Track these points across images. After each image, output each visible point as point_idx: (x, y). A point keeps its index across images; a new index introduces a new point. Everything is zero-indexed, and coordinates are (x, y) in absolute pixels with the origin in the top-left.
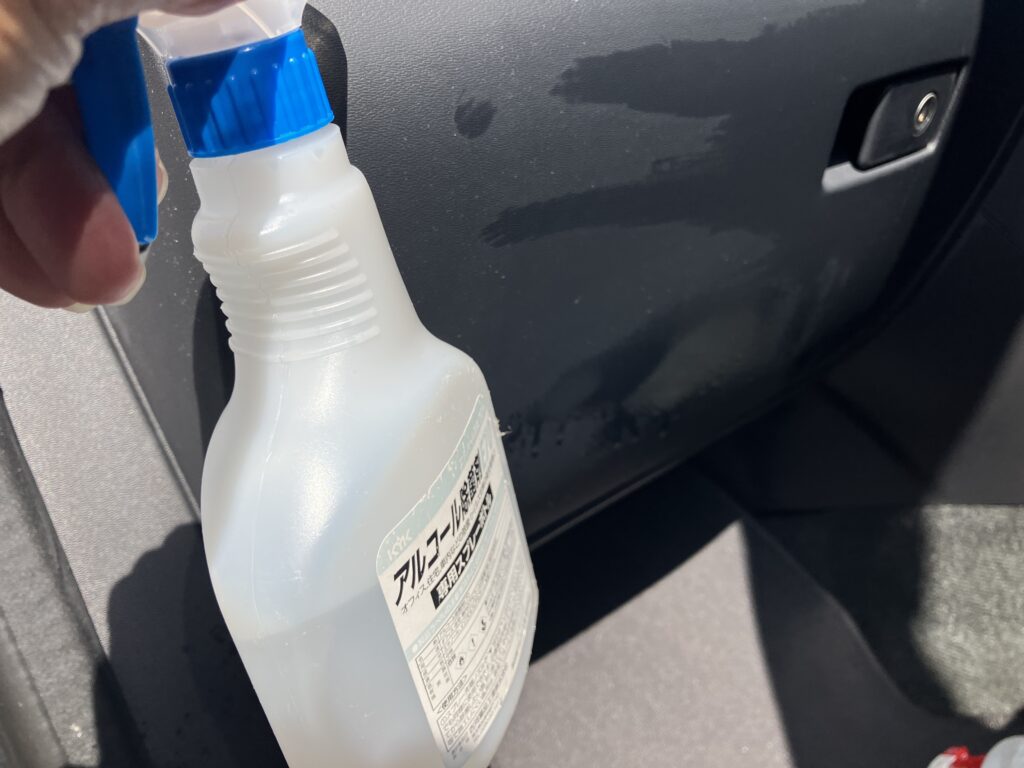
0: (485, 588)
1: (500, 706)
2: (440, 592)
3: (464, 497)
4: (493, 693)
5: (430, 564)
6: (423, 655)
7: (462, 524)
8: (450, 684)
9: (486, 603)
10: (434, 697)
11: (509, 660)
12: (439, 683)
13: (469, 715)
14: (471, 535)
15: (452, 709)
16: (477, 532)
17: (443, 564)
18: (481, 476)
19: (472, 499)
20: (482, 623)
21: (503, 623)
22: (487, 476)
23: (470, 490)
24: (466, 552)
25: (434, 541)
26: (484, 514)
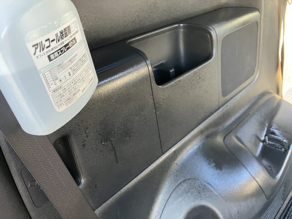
0: (71, 64)
2: (51, 57)
3: (62, 34)
5: (47, 47)
16: (67, 47)
17: (52, 49)
18: (71, 33)
19: (66, 37)
20: (69, 73)
21: (79, 78)
22: (74, 34)
23: (65, 34)
24: (62, 50)
25: (48, 41)
26: (71, 44)
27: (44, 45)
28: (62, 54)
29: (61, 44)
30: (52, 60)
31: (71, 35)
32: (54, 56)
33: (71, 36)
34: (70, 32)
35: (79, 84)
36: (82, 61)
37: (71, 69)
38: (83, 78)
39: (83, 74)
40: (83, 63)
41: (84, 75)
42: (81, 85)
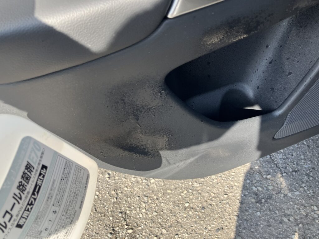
0: (51, 201)
2: (21, 223)
3: (21, 187)
5: (9, 221)
11: (77, 208)
16: (37, 190)
17: (17, 216)
18: (34, 168)
19: (28, 183)
20: (54, 212)
21: (69, 201)
22: (39, 164)
23: (25, 181)
24: (32, 202)
25: (7, 214)
26: (41, 179)
27: (5, 223)
28: (33, 205)
29: (26, 197)
30: (23, 225)
31: (34, 171)
32: (24, 218)
33: (37, 171)
34: (32, 169)
35: (72, 207)
36: (65, 178)
37: (53, 205)
38: (75, 193)
39: (72, 190)
40: (68, 177)
41: (75, 189)
42: (75, 204)
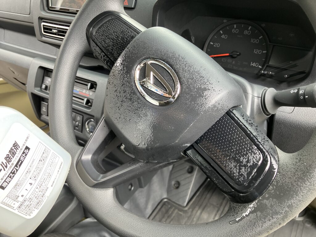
1: (47, 198)
4: (43, 196)
6: (4, 201)
7: (9, 166)
8: (19, 203)
9: (31, 178)
10: (14, 207)
12: (14, 204)
13: (32, 205)
14: (16, 166)
15: (23, 207)
